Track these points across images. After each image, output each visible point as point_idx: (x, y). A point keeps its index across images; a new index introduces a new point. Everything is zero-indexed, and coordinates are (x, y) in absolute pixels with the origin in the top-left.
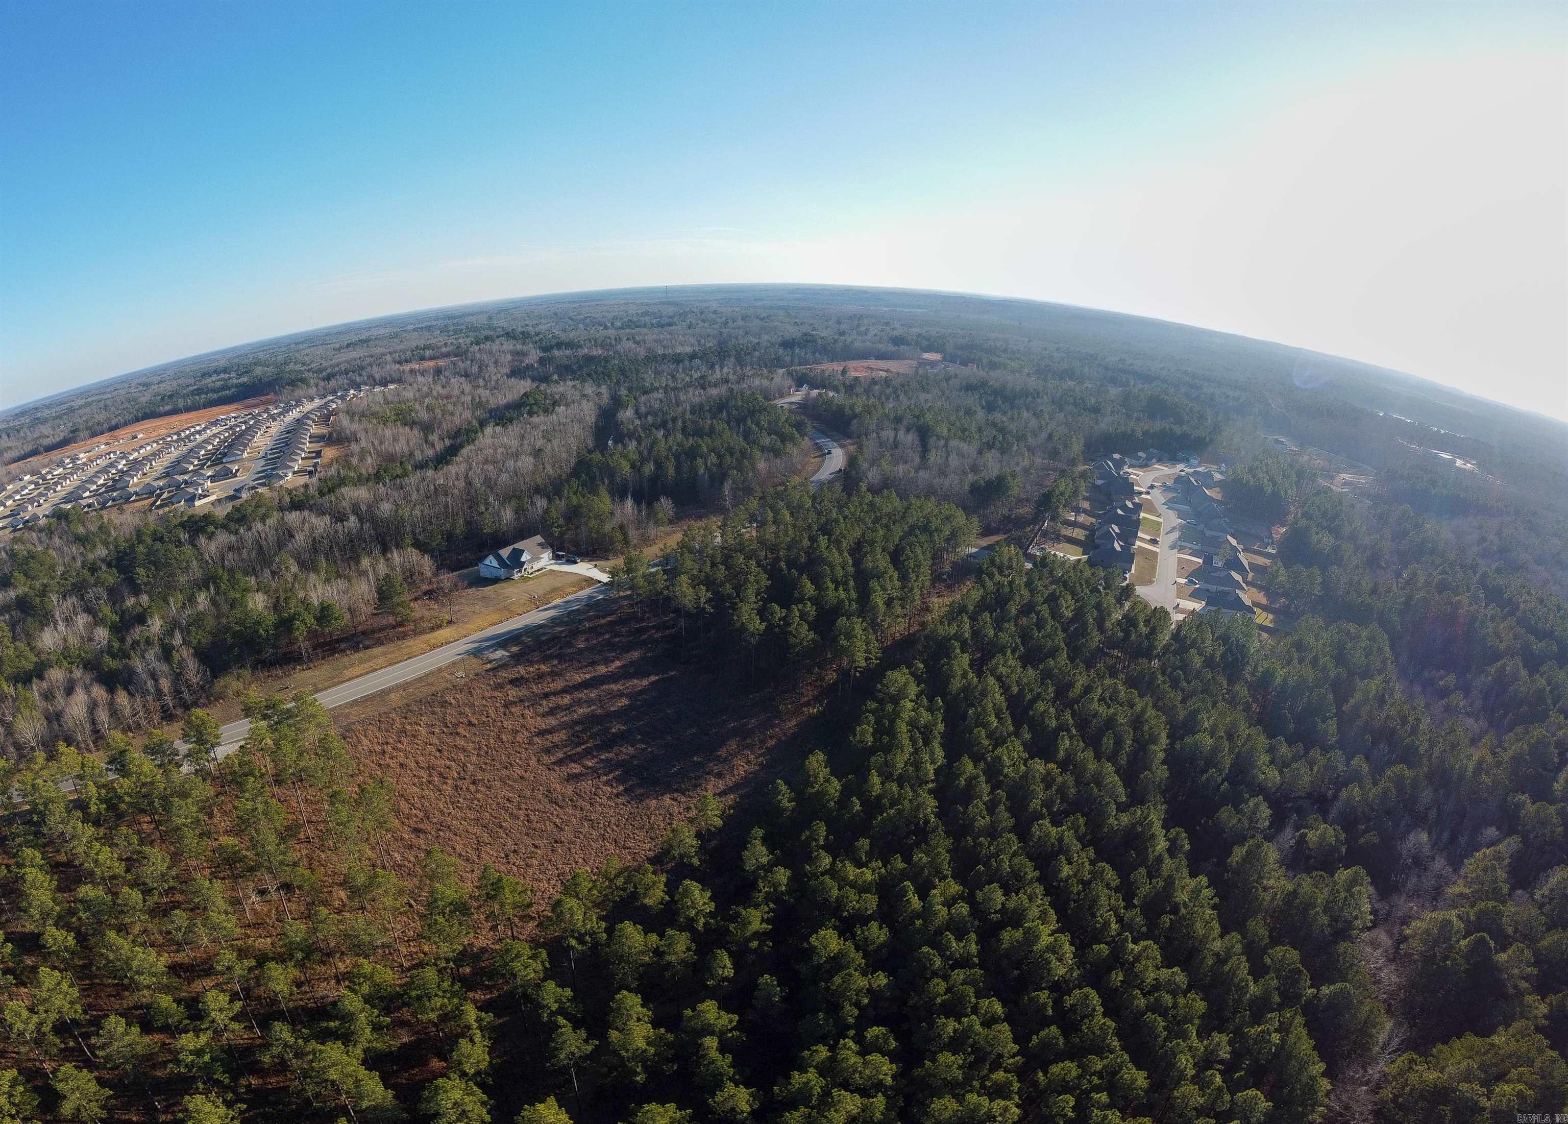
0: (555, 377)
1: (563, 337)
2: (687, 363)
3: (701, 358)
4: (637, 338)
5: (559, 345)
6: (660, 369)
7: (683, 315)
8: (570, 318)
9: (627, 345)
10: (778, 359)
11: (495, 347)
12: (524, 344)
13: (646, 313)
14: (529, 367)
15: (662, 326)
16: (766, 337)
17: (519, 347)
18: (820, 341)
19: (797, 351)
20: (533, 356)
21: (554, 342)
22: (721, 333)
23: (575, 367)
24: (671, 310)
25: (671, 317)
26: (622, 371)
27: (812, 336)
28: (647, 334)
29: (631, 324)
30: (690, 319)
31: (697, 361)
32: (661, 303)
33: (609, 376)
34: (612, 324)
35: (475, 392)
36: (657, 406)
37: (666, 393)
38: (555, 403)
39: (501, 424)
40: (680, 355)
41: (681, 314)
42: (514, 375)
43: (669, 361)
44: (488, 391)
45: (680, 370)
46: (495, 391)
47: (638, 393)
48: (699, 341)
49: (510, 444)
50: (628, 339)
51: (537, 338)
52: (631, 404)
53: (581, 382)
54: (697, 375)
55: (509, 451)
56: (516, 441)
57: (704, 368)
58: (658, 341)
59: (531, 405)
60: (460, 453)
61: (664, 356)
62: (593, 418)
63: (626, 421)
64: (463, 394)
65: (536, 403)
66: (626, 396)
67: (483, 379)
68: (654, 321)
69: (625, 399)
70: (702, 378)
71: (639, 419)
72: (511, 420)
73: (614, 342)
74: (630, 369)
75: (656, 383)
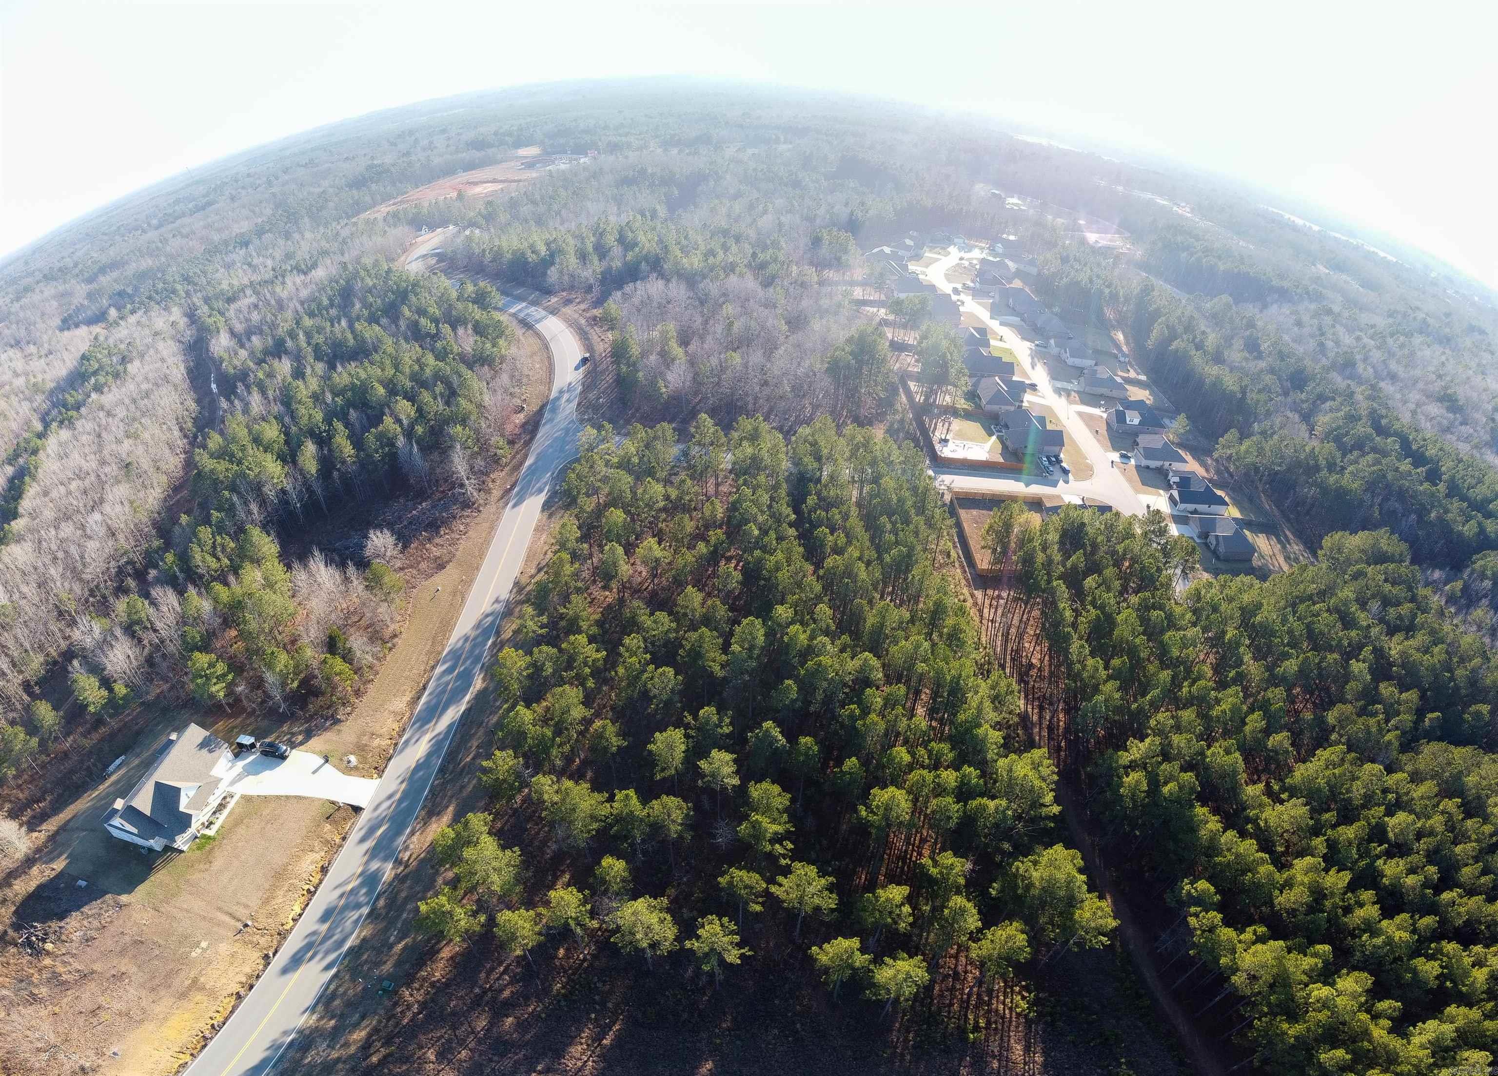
0: (113, 313)
1: (104, 259)
2: (257, 242)
3: (270, 231)
4: (184, 231)
5: (103, 270)
6: (228, 259)
7: (219, 189)
8: (104, 234)
9: (174, 244)
10: (356, 202)
11: (36, 297)
12: (65, 282)
13: (179, 200)
14: (81, 308)
15: (203, 208)
16: (326, 182)
17: (61, 288)
18: (392, 169)
19: (372, 186)
20: (80, 291)
21: (96, 268)
22: (273, 195)
23: (129, 290)
24: (202, 189)
25: (206, 194)
26: (187, 279)
27: (379, 165)
28: (191, 224)
29: (169, 218)
30: (228, 190)
31: (267, 237)
33: (174, 291)
34: (149, 225)
35: (28, 368)
36: (255, 317)
37: (257, 293)
38: (123, 358)
39: (66, 422)
40: (242, 235)
41: (215, 190)
42: (67, 324)
43: (235, 247)
44: (42, 361)
45: (254, 254)
46: (51, 357)
47: (219, 304)
48: (253, 212)
49: (85, 466)
50: (174, 236)
51: (77, 271)
52: (221, 325)
53: (145, 313)
54: (278, 254)
55: (87, 482)
56: (93, 456)
57: (281, 242)
58: (208, 227)
59: (95, 373)
60: (21, 510)
61: (226, 243)
62: (182, 367)
63: (226, 356)
64: (16, 375)
65: (101, 368)
66: (210, 316)
67: (35, 344)
68: (191, 206)
69: (210, 321)
70: (288, 256)
71: (242, 346)
72: (77, 407)
73: (160, 245)
74: (195, 273)
75: (235, 282)
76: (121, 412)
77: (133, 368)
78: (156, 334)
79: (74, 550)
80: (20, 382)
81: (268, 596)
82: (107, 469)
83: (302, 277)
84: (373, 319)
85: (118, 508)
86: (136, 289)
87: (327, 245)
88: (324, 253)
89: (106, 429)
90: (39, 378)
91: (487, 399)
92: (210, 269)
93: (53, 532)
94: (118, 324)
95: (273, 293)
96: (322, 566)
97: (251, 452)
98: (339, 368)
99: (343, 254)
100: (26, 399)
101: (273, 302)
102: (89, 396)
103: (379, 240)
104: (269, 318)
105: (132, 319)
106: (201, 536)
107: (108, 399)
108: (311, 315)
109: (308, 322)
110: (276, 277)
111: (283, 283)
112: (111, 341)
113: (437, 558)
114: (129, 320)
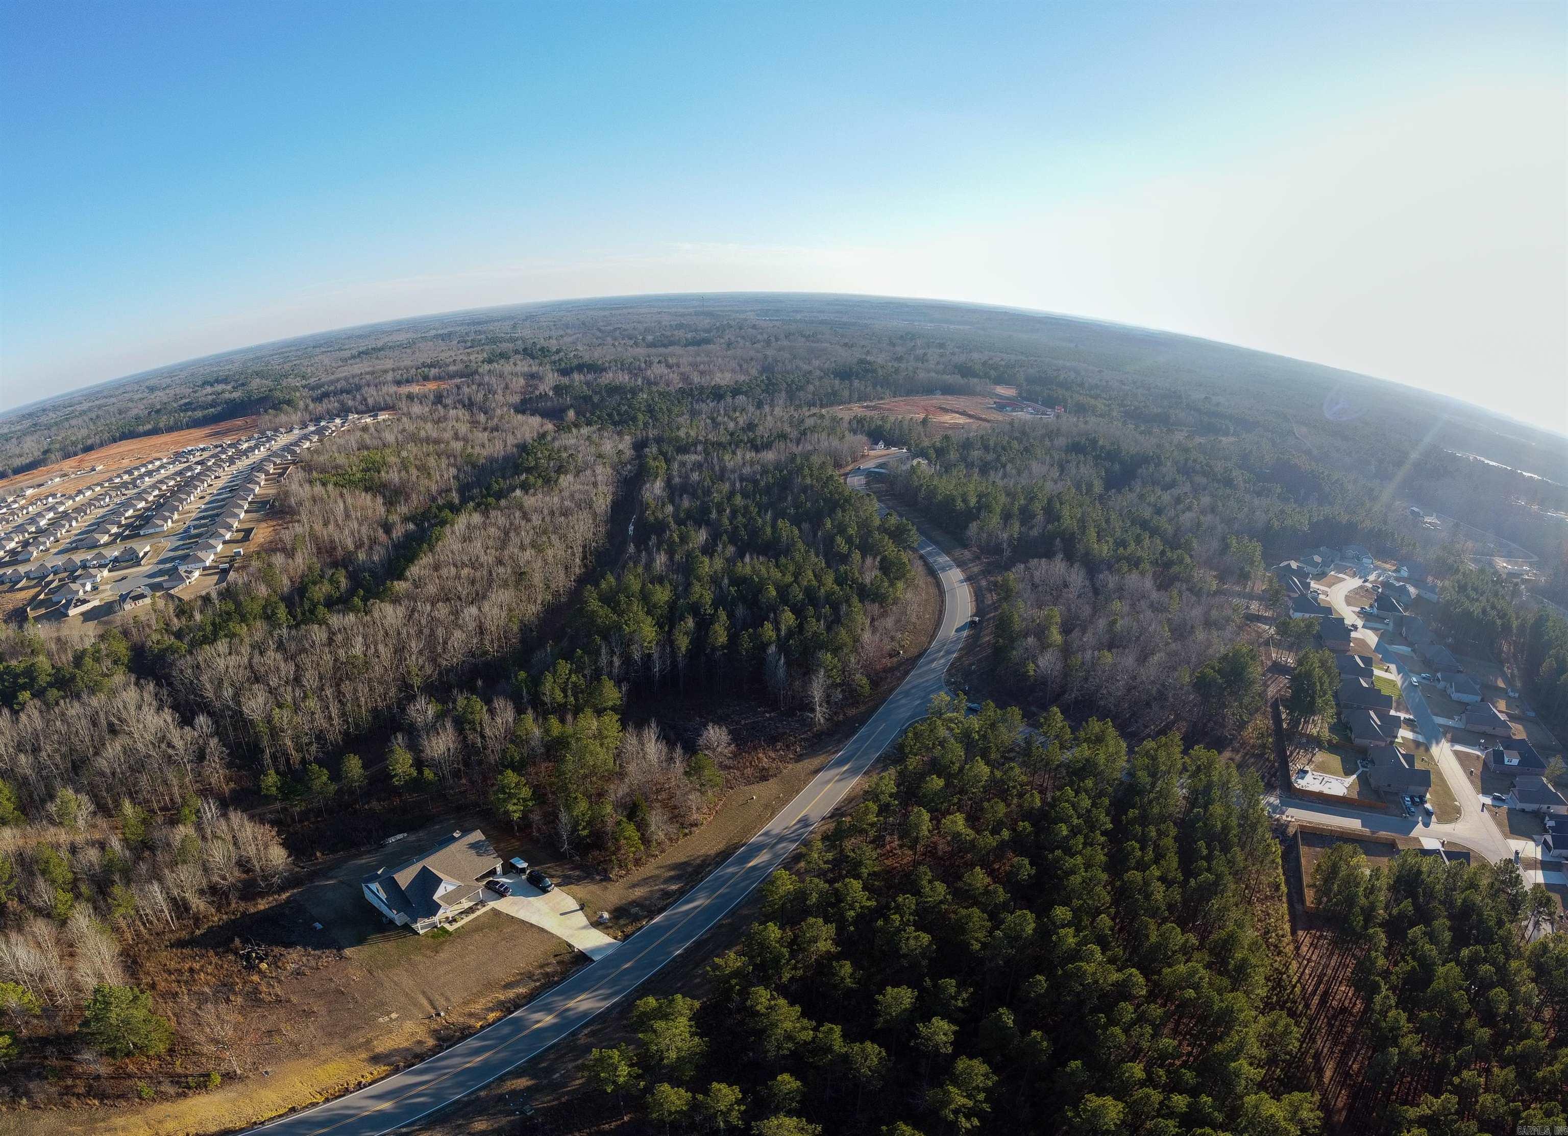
0: (571, 415)
1: (587, 358)
2: (729, 400)
3: (746, 393)
4: (670, 361)
5: (580, 368)
6: (696, 407)
7: (722, 330)
8: (599, 329)
9: (658, 370)
10: (835, 393)
11: (508, 368)
12: (540, 365)
13: (680, 326)
14: (544, 397)
15: (699, 343)
16: (816, 363)
17: (535, 369)
18: (880, 372)
19: (856, 383)
20: (550, 380)
21: (575, 362)
22: (766, 357)
23: (596, 399)
24: (706, 322)
25: (708, 331)
26: (650, 411)
27: (869, 363)
28: (681, 356)
29: (664, 341)
30: (729, 335)
31: (741, 399)
32: (697, 314)
33: (634, 419)
35: (470, 436)
36: (695, 476)
37: (706, 452)
38: (560, 467)
39: (483, 507)
40: (720, 387)
41: (718, 328)
42: (524, 407)
43: (708, 397)
44: (486, 434)
45: (722, 412)
46: (495, 434)
47: (670, 450)
48: (741, 366)
49: (483, 558)
50: (659, 362)
51: (557, 358)
52: (662, 472)
53: (599, 430)
54: (743, 420)
55: (478, 574)
56: (493, 551)
57: (751, 409)
58: (695, 365)
59: (529, 470)
60: (408, 574)
61: (702, 389)
62: (609, 499)
63: (653, 504)
64: (456, 437)
65: (536, 467)
66: (655, 459)
67: (485, 413)
68: (689, 336)
69: (652, 463)
70: (751, 427)
71: (672, 501)
72: (500, 495)
73: (643, 365)
74: (661, 409)
75: (693, 433)
76: (536, 520)
77: (566, 480)
78: (600, 456)
79: (440, 632)
80: (457, 446)
81: (595, 746)
82: (501, 570)
83: (753, 454)
84: (796, 521)
85: (496, 610)
86: (602, 400)
87: (789, 430)
88: (783, 436)
89: (515, 530)
90: (477, 450)
91: (866, 636)
92: (676, 410)
93: (429, 608)
94: (570, 431)
95: (720, 460)
96: (654, 737)
97: (635, 608)
98: (747, 559)
99: (798, 444)
100: (455, 465)
101: (717, 468)
102: (514, 490)
103: (835, 443)
104: (707, 483)
105: (585, 431)
106: (559, 667)
107: (530, 501)
108: (745, 495)
109: (738, 500)
110: (730, 444)
111: (734, 453)
112: (557, 444)
113: (764, 769)
114: (582, 431)
